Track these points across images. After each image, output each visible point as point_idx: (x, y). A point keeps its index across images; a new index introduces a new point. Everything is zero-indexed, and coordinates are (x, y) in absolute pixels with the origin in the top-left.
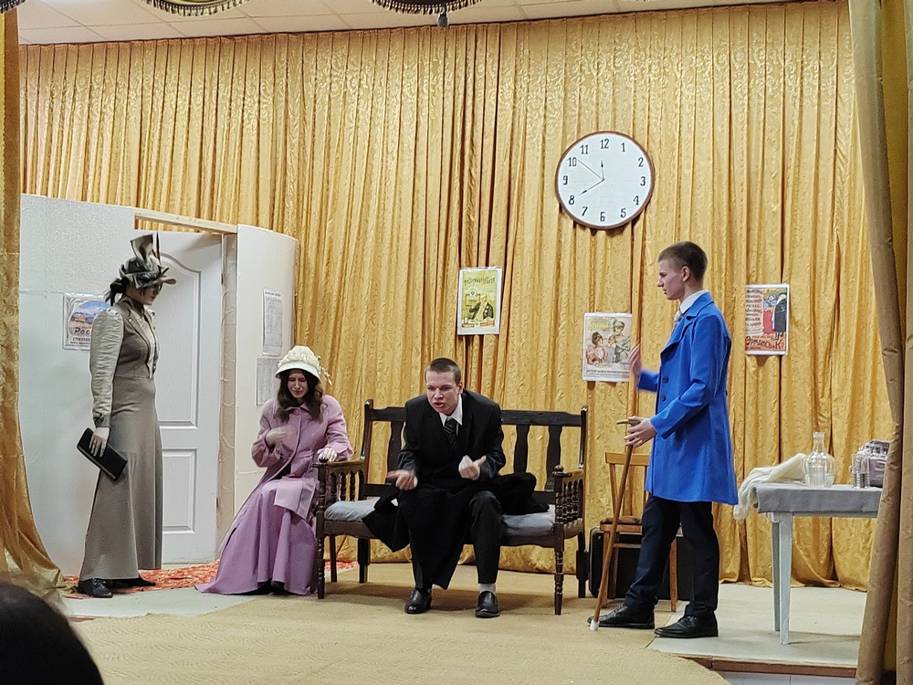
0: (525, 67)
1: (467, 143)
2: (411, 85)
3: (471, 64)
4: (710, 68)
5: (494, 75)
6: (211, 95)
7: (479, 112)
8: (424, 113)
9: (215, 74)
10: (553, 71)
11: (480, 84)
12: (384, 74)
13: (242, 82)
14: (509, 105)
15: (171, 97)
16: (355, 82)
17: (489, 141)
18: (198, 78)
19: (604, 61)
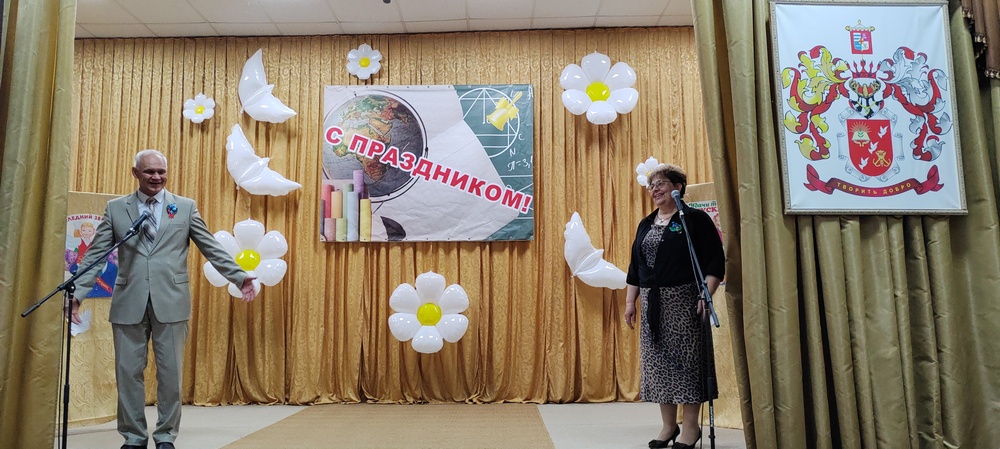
0: (406, 65)
2: (326, 75)
4: (528, 70)
5: (386, 69)
6: (177, 79)
9: (181, 64)
10: (426, 68)
12: (307, 66)
13: (202, 70)
15: (147, 79)
18: (167, 65)
19: (460, 62)
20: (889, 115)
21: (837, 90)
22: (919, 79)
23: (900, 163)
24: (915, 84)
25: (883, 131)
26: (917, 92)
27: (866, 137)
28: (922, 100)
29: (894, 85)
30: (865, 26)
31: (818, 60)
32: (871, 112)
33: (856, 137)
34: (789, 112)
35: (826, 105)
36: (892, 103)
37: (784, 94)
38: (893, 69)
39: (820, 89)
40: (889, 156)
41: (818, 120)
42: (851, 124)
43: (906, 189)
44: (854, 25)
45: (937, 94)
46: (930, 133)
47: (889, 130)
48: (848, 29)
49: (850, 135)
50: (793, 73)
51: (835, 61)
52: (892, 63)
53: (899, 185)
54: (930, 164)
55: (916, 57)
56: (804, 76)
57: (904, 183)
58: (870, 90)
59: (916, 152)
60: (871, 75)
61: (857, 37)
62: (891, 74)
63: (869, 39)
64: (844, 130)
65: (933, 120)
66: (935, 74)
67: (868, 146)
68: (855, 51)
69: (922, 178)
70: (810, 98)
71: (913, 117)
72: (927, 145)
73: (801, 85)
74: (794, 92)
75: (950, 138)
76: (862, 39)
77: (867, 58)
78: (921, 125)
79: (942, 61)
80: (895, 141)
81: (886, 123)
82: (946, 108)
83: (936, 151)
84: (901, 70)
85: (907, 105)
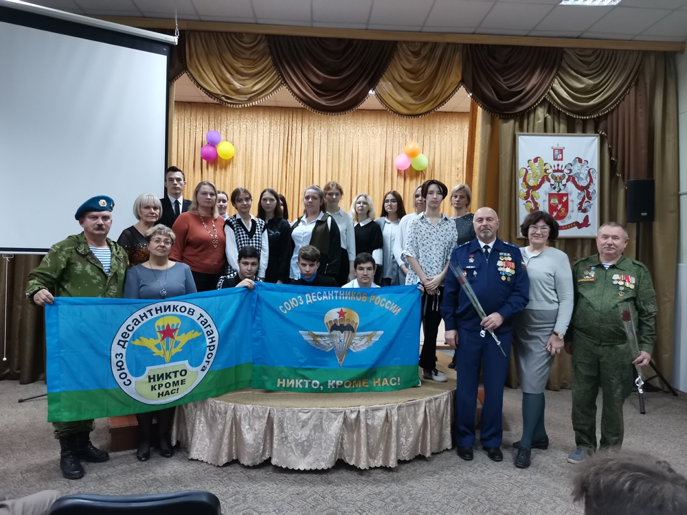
0: (312, 126)
1: (289, 153)
2: (267, 129)
3: (291, 123)
4: (380, 133)
5: (300, 128)
7: (294, 142)
8: (272, 140)
10: (323, 129)
11: (294, 131)
12: (256, 124)
14: (306, 140)
16: (245, 126)
17: (298, 153)
19: (342, 127)
20: (569, 191)
21: (545, 178)
22: (584, 172)
23: (572, 214)
24: (582, 176)
25: (565, 199)
26: (582, 179)
27: (556, 201)
28: (583, 183)
29: (572, 176)
30: (561, 146)
31: (537, 164)
32: (560, 190)
33: (552, 201)
34: (522, 190)
35: (539, 186)
36: (570, 185)
37: (521, 180)
38: (572, 168)
39: (536, 179)
40: (567, 211)
41: (535, 193)
42: (551, 196)
43: (573, 226)
44: (555, 146)
45: (591, 180)
46: (587, 199)
47: (568, 198)
48: (552, 148)
49: (550, 201)
50: (524, 170)
51: (545, 164)
52: (572, 165)
53: (570, 225)
54: (586, 214)
55: (583, 162)
56: (530, 172)
57: (572, 224)
58: (560, 178)
59: (580, 209)
60: (562, 171)
61: (556, 152)
62: (571, 171)
63: (562, 153)
64: (547, 198)
65: (588, 193)
66: (591, 171)
67: (557, 206)
68: (555, 159)
69: (581, 221)
70: (532, 183)
71: (579, 191)
72: (585, 205)
73: (528, 176)
74: (525, 180)
75: (595, 202)
76: (559, 153)
77: (560, 162)
78: (582, 196)
79: (595, 165)
80: (570, 203)
81: (566, 195)
82: (595, 187)
83: (589, 208)
84: (576, 169)
85: (578, 186)
